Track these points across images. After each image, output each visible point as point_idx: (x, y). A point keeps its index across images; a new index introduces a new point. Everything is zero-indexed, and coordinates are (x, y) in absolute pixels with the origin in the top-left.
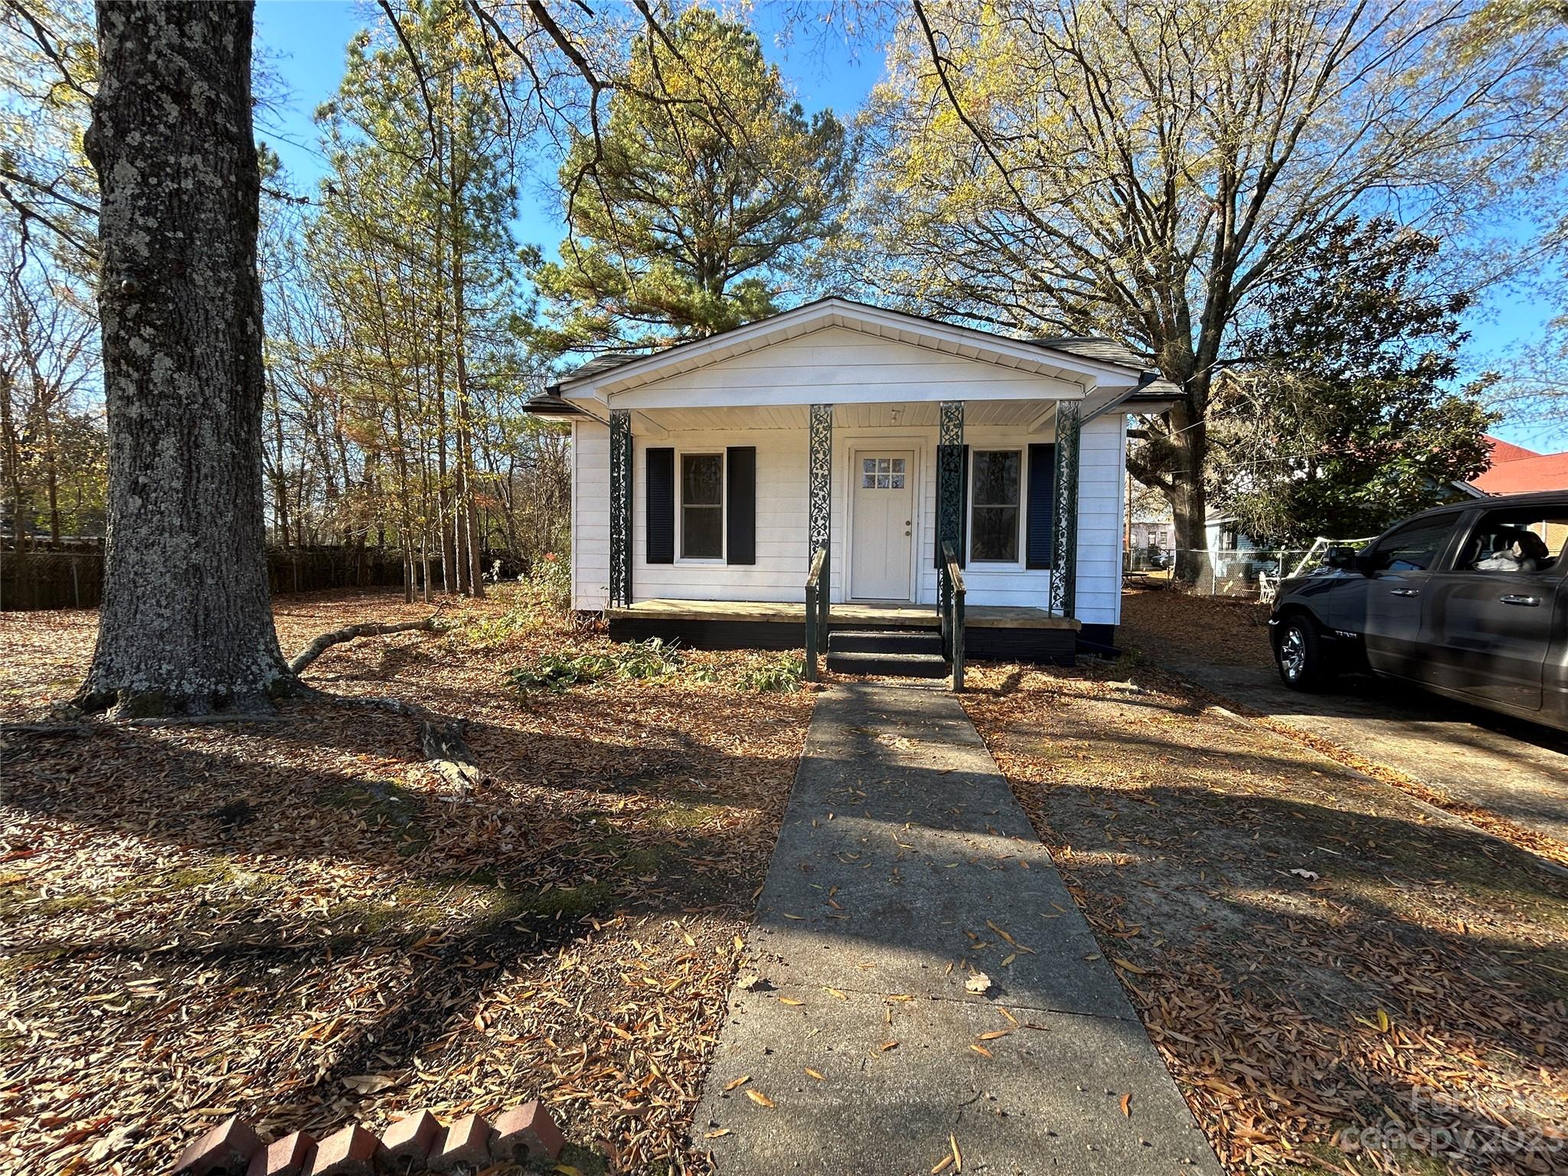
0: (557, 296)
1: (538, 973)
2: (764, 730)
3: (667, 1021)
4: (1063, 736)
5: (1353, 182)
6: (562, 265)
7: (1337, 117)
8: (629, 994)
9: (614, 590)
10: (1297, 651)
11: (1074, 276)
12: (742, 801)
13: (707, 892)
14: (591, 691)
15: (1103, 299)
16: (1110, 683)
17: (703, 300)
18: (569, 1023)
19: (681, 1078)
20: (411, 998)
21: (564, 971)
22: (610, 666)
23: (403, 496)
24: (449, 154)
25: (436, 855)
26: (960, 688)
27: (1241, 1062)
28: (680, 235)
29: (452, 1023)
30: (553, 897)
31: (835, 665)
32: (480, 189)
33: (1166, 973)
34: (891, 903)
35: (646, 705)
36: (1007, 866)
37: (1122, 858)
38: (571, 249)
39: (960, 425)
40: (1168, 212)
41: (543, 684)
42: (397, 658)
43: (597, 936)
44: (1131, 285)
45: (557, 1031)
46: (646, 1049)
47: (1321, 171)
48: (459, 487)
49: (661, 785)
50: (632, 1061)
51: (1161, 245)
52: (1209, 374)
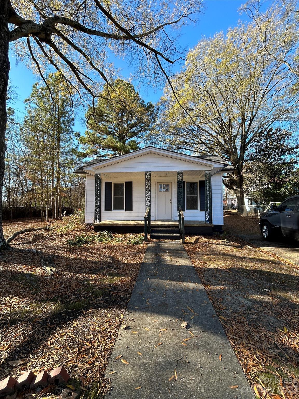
0: (84, 144)
1: (67, 328)
2: (133, 255)
3: (101, 340)
4: (209, 255)
5: (271, 120)
6: (85, 136)
7: (266, 106)
8: (91, 332)
9: (96, 218)
10: (266, 231)
11: (209, 140)
12: (126, 275)
13: (115, 301)
14: (88, 246)
15: (217, 145)
16: (221, 240)
17: (120, 145)
18: (74, 342)
19: (103, 357)
20: (30, 337)
21: (74, 326)
22: (94, 239)
23: (42, 194)
24: (57, 111)
25: (42, 294)
26: (184, 242)
27: (250, 343)
28: (115, 130)
29: (42, 344)
30: (73, 305)
31: (152, 237)
32: (65, 119)
33: (232, 319)
34: (163, 303)
35: (102, 249)
36: (193, 291)
37: (222, 287)
38: (87, 133)
39: (182, 177)
40: (230, 126)
41: (76, 244)
42: (37, 238)
43: (84, 315)
44: (223, 142)
45: (70, 345)
46: (95, 349)
47: (264, 117)
48: (57, 191)
49: (105, 272)
50: (90, 352)
51: (229, 133)
52: (242, 163)
